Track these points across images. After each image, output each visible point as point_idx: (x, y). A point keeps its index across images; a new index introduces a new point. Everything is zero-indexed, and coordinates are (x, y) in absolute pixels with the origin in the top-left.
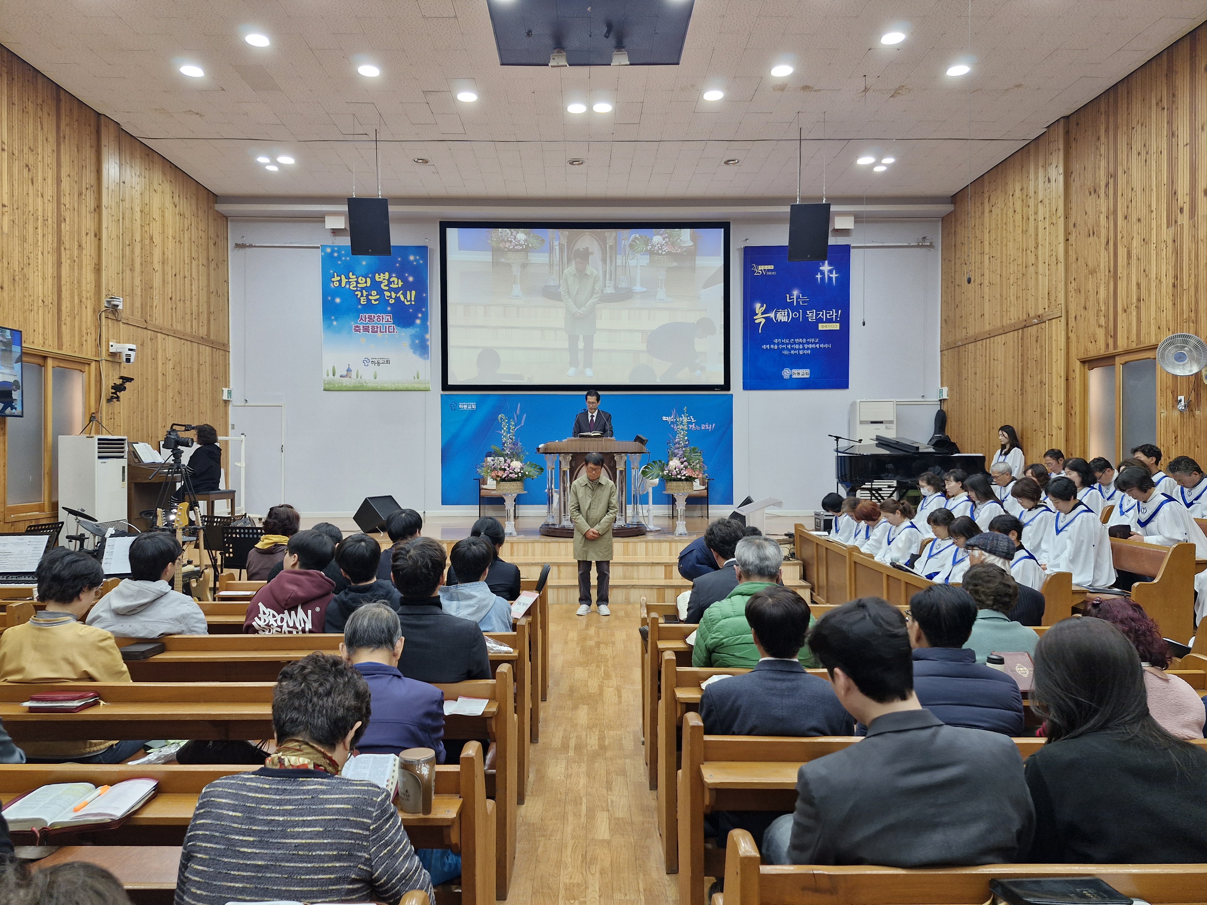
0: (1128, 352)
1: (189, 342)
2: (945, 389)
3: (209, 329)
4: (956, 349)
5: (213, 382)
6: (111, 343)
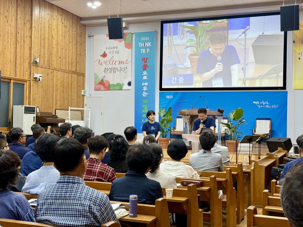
1: (67, 73)
3: (76, 68)
5: (77, 88)
6: (34, 74)
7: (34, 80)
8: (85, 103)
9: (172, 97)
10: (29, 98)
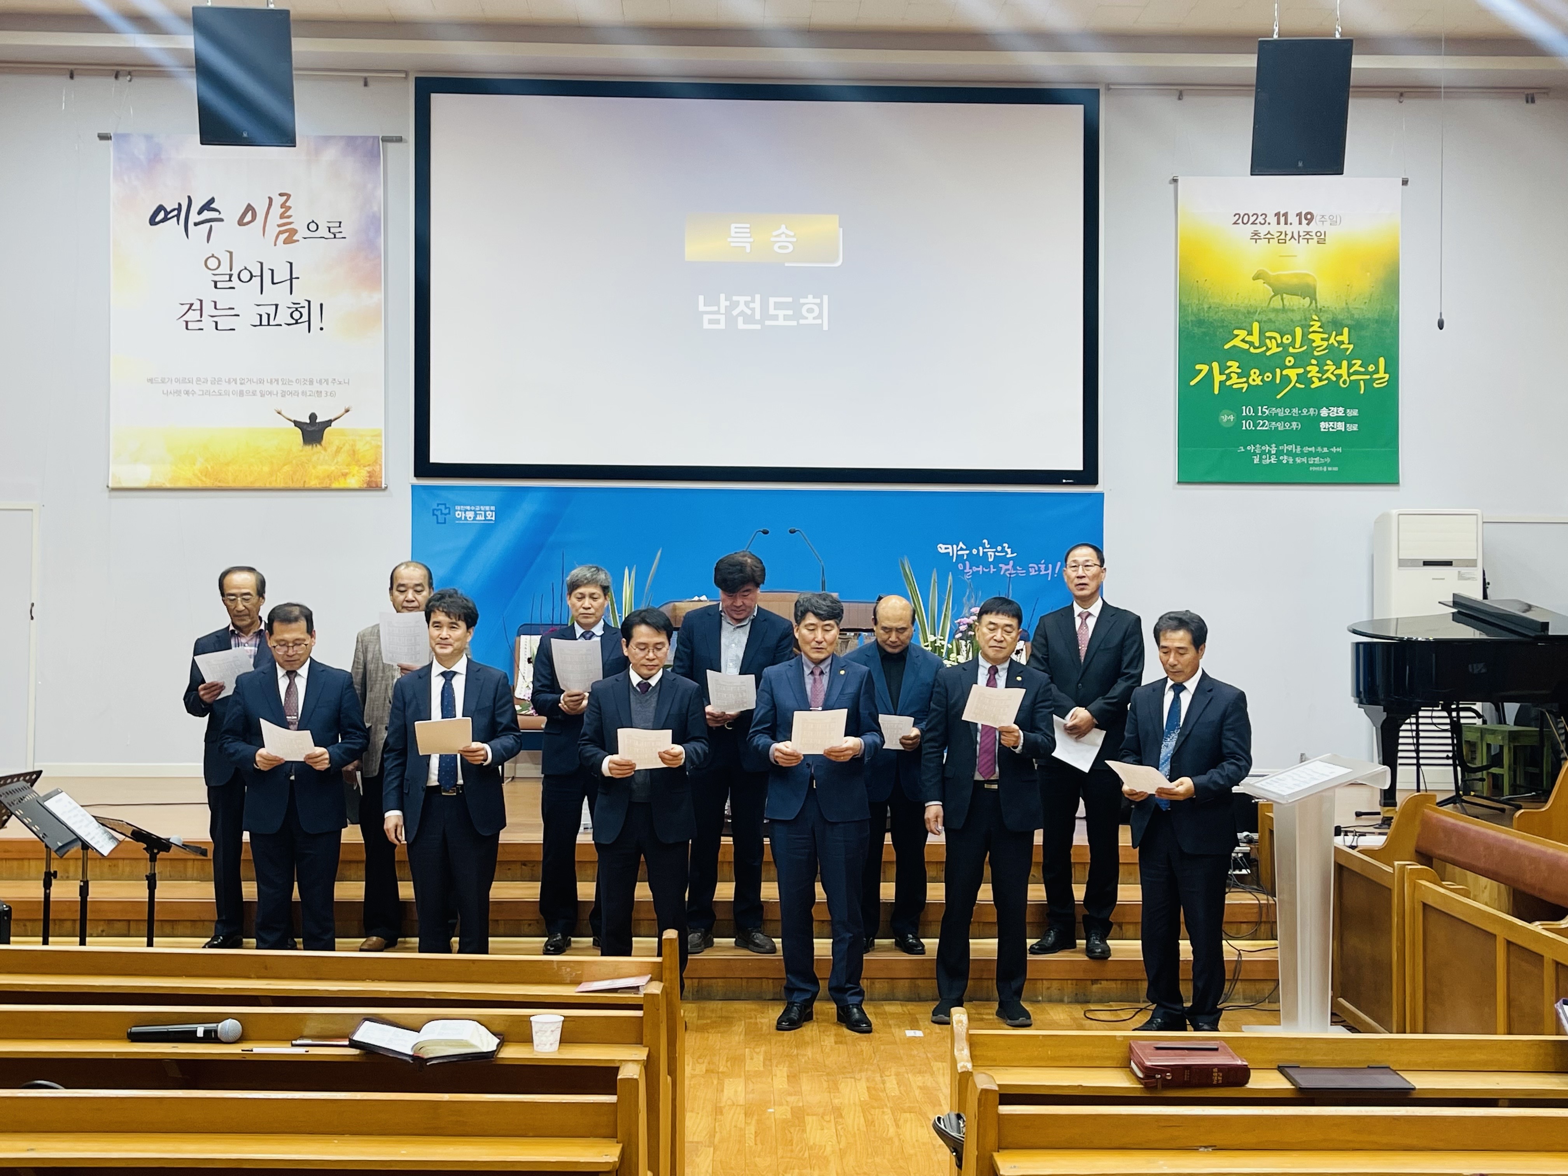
9: (491, 516)
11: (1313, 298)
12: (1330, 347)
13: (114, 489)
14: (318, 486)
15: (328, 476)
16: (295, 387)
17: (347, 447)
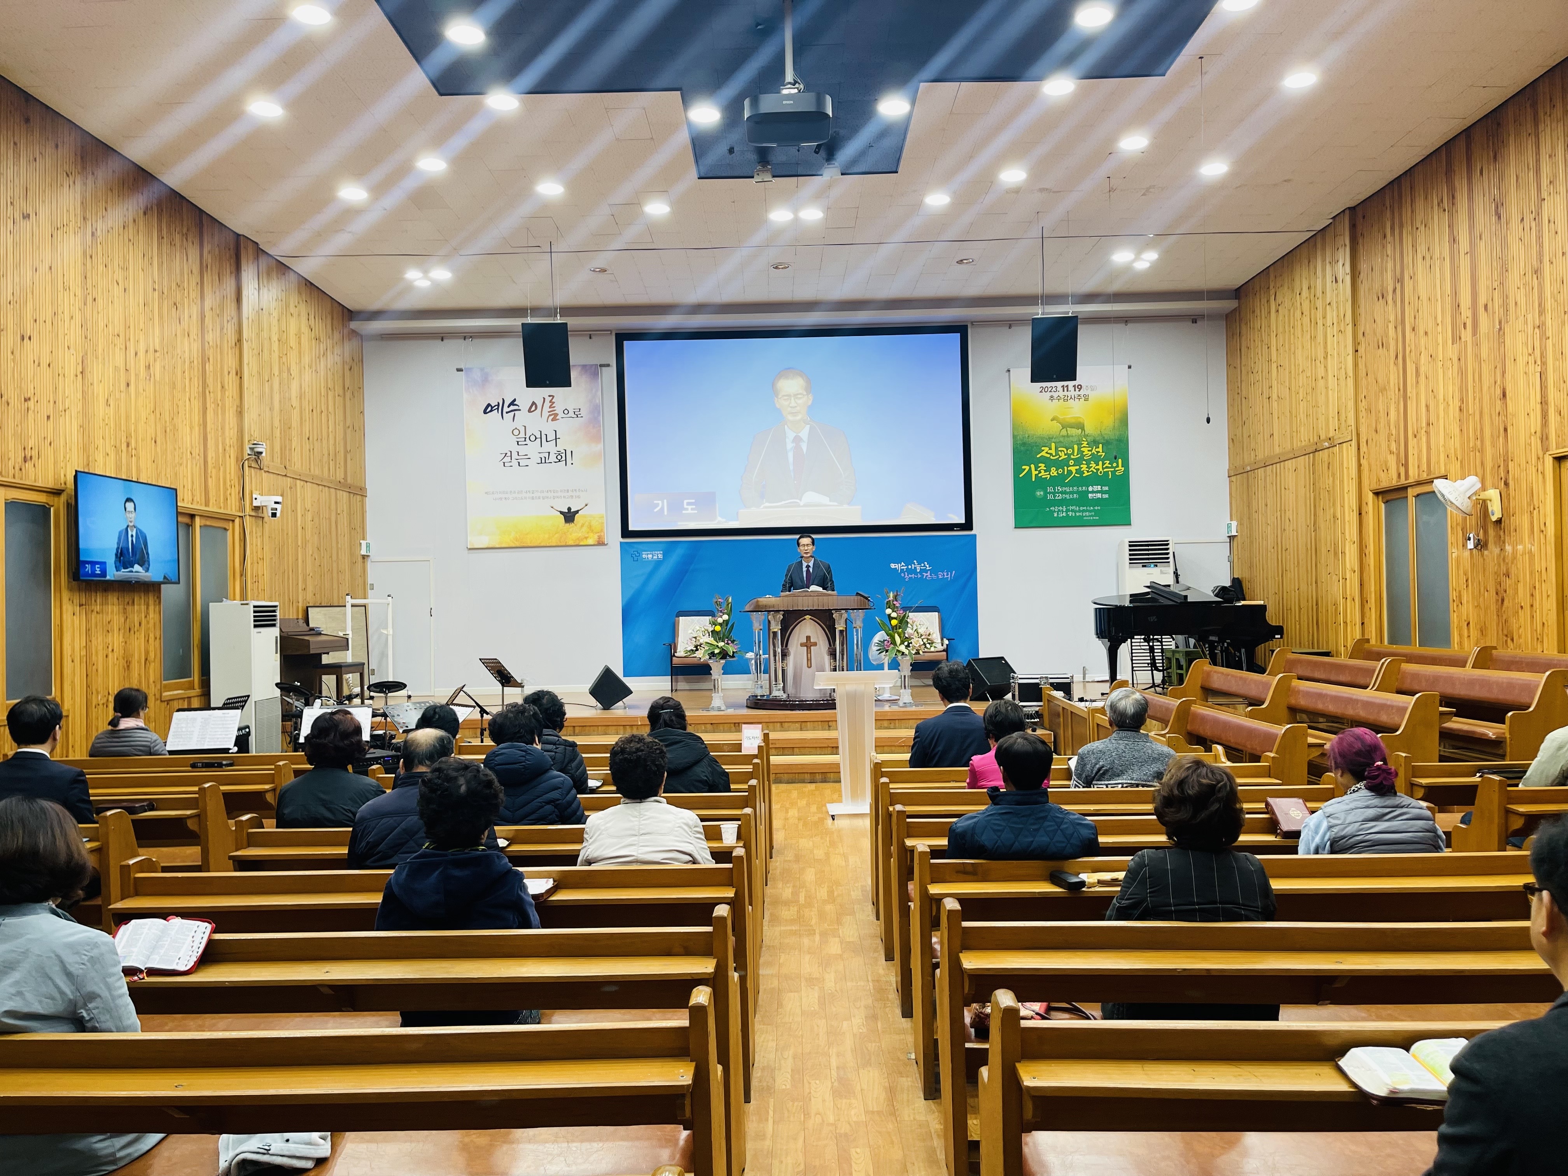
0: (1419, 483)
2: (1234, 524)
3: (346, 472)
4: (1245, 475)
5: (350, 533)
6: (254, 496)
7: (253, 514)
8: (370, 581)
9: (661, 556)
10: (241, 575)
11: (1083, 429)
12: (1093, 454)
13: (470, 549)
14: (573, 544)
15: (578, 539)
16: (559, 494)
17: (587, 523)
